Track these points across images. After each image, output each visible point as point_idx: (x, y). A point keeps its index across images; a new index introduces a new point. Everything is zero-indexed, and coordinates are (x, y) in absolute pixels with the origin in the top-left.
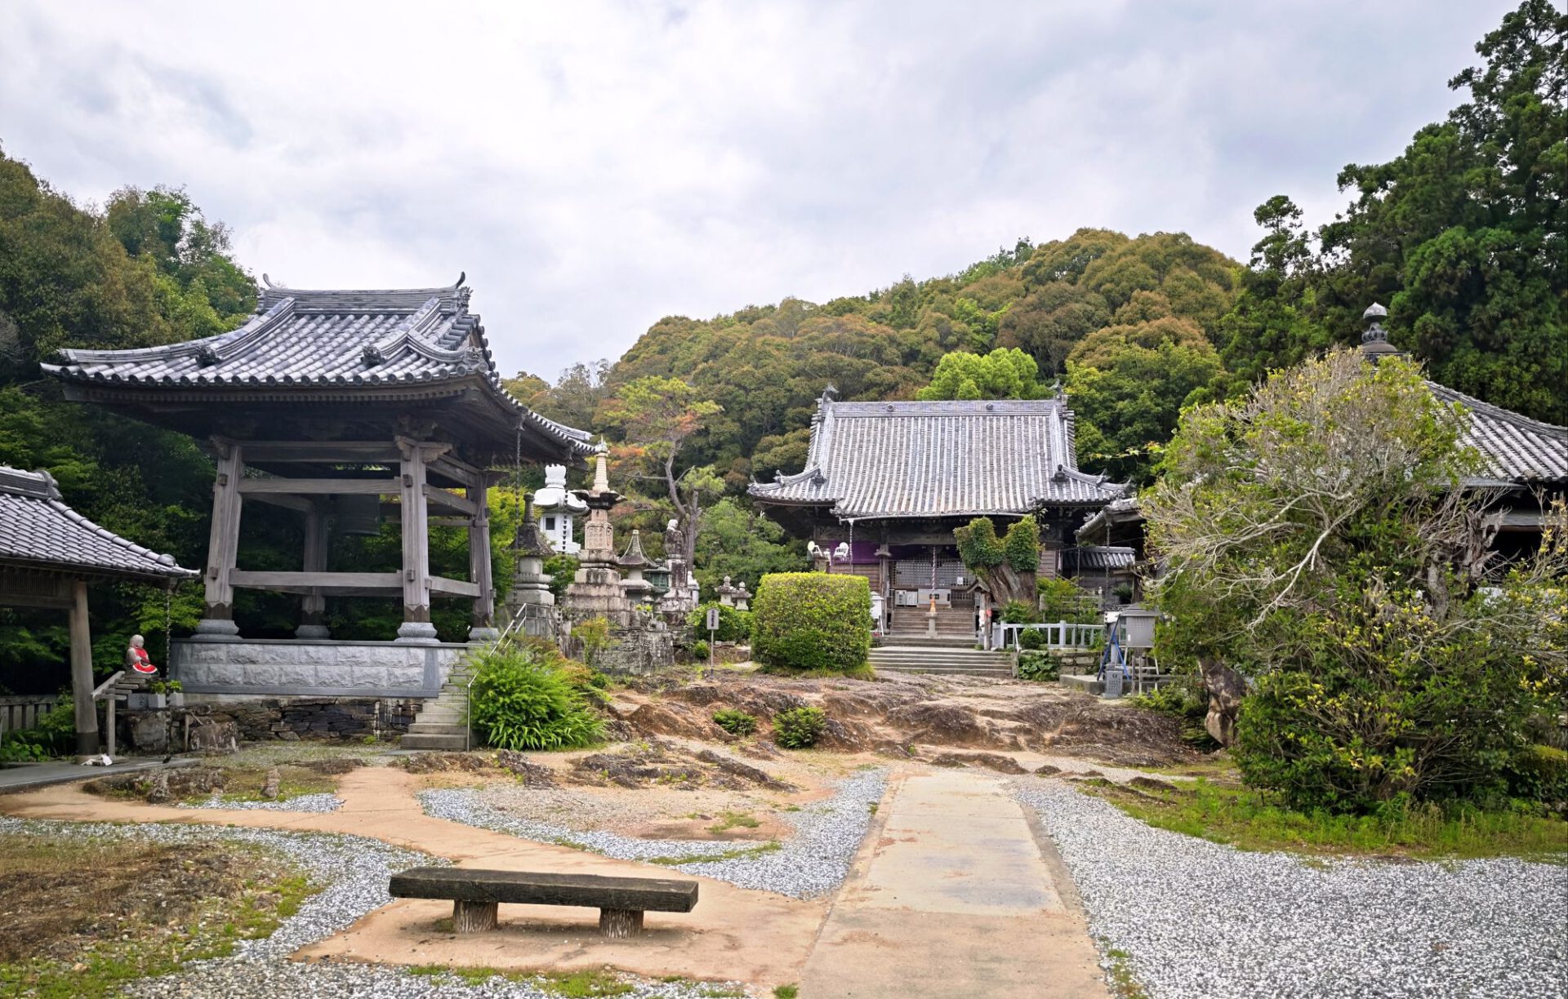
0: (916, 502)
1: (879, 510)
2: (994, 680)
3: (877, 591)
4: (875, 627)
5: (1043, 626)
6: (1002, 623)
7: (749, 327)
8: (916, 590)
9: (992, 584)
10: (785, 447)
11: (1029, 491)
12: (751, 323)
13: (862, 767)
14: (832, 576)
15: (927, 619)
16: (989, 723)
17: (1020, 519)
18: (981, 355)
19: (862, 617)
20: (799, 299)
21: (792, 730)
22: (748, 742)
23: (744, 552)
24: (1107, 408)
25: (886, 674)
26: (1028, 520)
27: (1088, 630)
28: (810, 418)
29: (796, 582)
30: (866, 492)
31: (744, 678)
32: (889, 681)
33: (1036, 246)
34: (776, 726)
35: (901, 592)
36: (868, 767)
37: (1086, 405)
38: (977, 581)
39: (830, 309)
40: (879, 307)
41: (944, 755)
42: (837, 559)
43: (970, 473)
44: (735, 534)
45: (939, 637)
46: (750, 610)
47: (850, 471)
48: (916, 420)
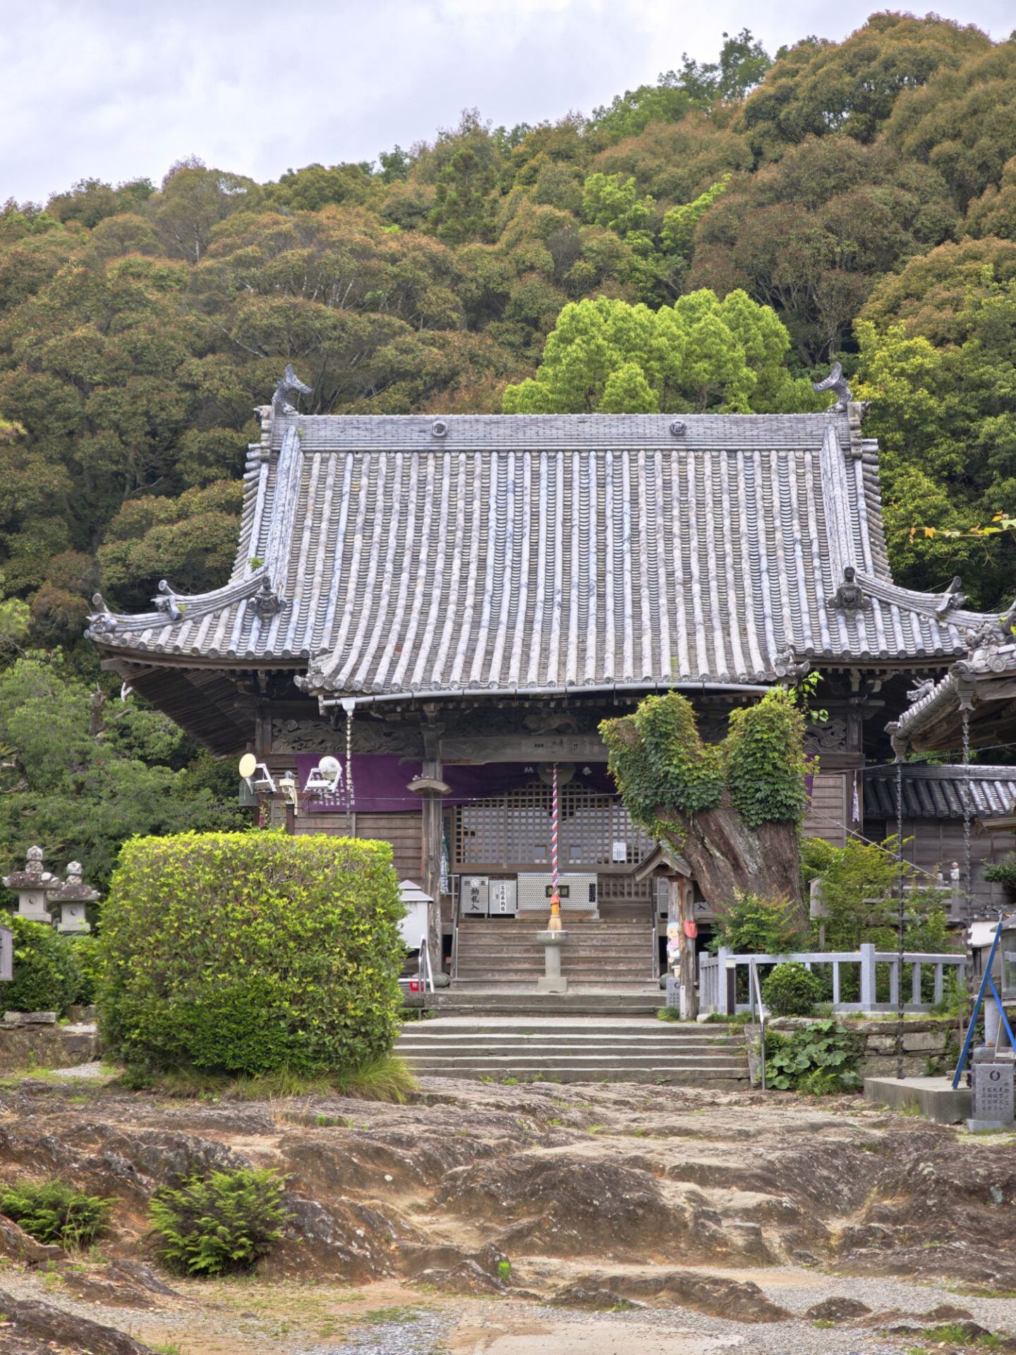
0: (507, 659)
1: (417, 677)
2: (707, 1095)
3: (416, 879)
4: (411, 970)
5: (819, 957)
6: (722, 952)
7: (86, 235)
8: (514, 876)
9: (696, 858)
10: (182, 525)
11: (778, 632)
12: (91, 225)
13: (376, 1317)
14: (302, 839)
15: (541, 947)
16: (693, 1197)
17: (758, 697)
18: (655, 307)
19: (378, 941)
20: (209, 166)
21: (201, 1231)
22: (86, 1264)
23: (80, 787)
24: (956, 434)
25: (442, 1086)
26: (778, 699)
27: (930, 968)
28: (242, 455)
29: (210, 858)
30: (385, 636)
31: (78, 1103)
32: (447, 1100)
33: (772, 54)
34: (159, 1220)
35: (475, 882)
36: (393, 1317)
37: (907, 427)
38: (659, 850)
39: (287, 192)
40: (407, 189)
41: (585, 1281)
42: (313, 796)
43: (636, 589)
44: (54, 740)
45: (572, 992)
46: (95, 932)
47: (344, 581)
48: (503, 459)
